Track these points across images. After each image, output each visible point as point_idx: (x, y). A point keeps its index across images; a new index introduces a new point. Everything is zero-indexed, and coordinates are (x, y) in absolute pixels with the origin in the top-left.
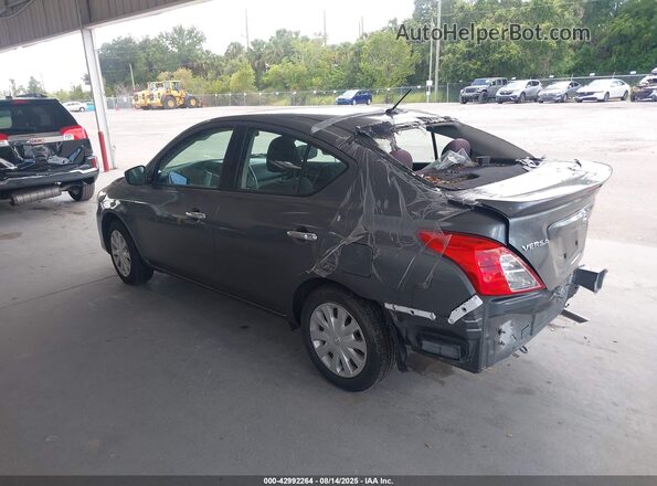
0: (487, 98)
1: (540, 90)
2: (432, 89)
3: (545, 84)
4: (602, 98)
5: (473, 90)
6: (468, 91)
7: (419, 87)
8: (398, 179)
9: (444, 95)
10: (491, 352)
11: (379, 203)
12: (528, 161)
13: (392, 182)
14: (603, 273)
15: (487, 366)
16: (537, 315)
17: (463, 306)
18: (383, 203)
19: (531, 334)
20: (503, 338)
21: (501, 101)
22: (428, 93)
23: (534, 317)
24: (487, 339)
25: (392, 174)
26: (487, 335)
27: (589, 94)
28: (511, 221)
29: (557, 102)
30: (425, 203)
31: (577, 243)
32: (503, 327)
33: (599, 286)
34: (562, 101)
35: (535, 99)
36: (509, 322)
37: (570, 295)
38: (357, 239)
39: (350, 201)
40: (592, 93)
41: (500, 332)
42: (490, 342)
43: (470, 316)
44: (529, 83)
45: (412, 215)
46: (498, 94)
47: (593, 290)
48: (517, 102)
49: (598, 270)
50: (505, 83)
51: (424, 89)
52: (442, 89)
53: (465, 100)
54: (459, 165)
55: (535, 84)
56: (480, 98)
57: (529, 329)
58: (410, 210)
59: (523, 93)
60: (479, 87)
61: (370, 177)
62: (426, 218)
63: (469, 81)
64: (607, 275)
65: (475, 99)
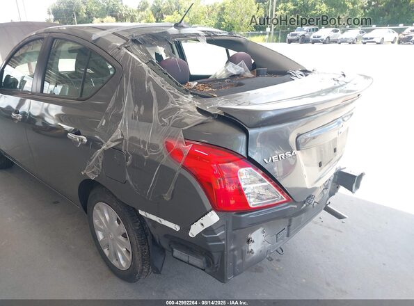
0: (304, 40)
1: (339, 36)
2: (270, 34)
3: (343, 31)
4: (379, 42)
5: (295, 35)
6: (292, 35)
7: (261, 32)
8: (155, 85)
9: (277, 38)
10: (239, 262)
11: (137, 108)
12: (298, 72)
13: (149, 88)
14: (362, 175)
15: (235, 275)
16: (294, 219)
17: (200, 221)
18: (139, 110)
19: (288, 236)
20: (252, 246)
21: (314, 42)
22: (267, 36)
23: (290, 221)
24: (233, 250)
25: (150, 79)
26: (232, 247)
27: (371, 39)
28: (251, 131)
29: (350, 43)
30: (175, 110)
31: (335, 150)
32: (253, 236)
33: (357, 187)
34: (353, 43)
35: (335, 42)
36: (260, 230)
37: (332, 194)
38: (113, 145)
39: (114, 107)
40: (372, 38)
41: (249, 241)
42: (236, 253)
43: (209, 230)
44: (333, 31)
45: (161, 121)
46: (312, 37)
47: (351, 190)
48: (324, 43)
49: (356, 174)
50: (317, 30)
51: (264, 34)
52: (276, 34)
53: (290, 41)
54: (238, 75)
55: (336, 31)
56: (300, 40)
57: (285, 231)
58: (161, 116)
59: (328, 37)
60: (300, 32)
61: (131, 81)
62: (172, 126)
63: (293, 29)
64: (364, 178)
65: (297, 41)
